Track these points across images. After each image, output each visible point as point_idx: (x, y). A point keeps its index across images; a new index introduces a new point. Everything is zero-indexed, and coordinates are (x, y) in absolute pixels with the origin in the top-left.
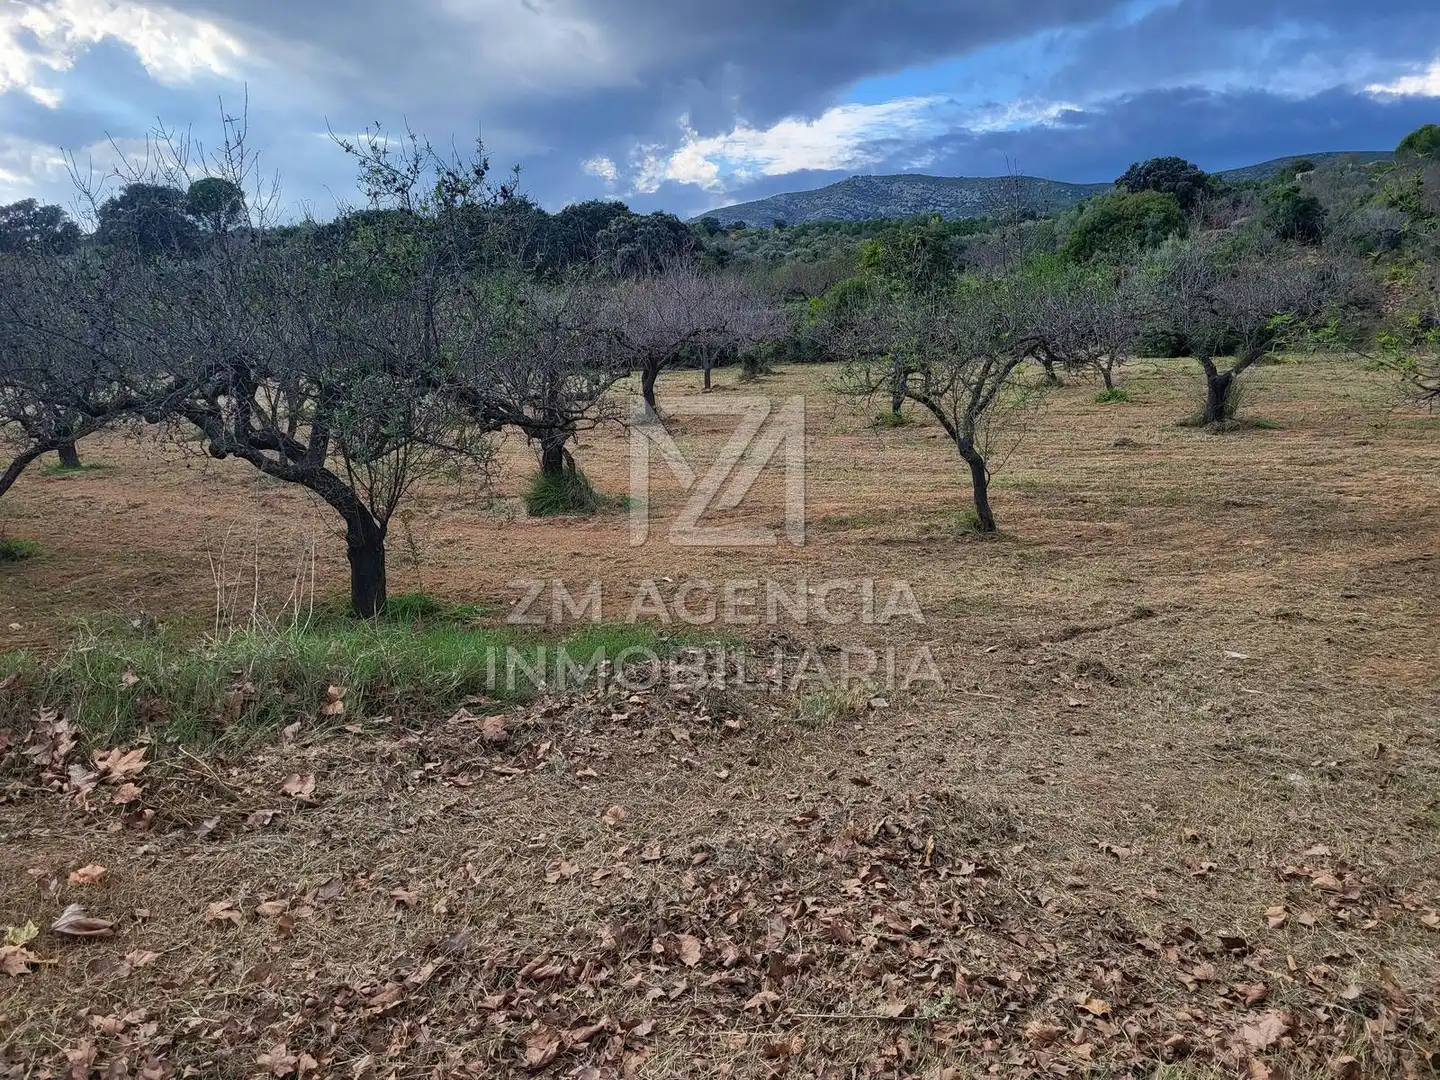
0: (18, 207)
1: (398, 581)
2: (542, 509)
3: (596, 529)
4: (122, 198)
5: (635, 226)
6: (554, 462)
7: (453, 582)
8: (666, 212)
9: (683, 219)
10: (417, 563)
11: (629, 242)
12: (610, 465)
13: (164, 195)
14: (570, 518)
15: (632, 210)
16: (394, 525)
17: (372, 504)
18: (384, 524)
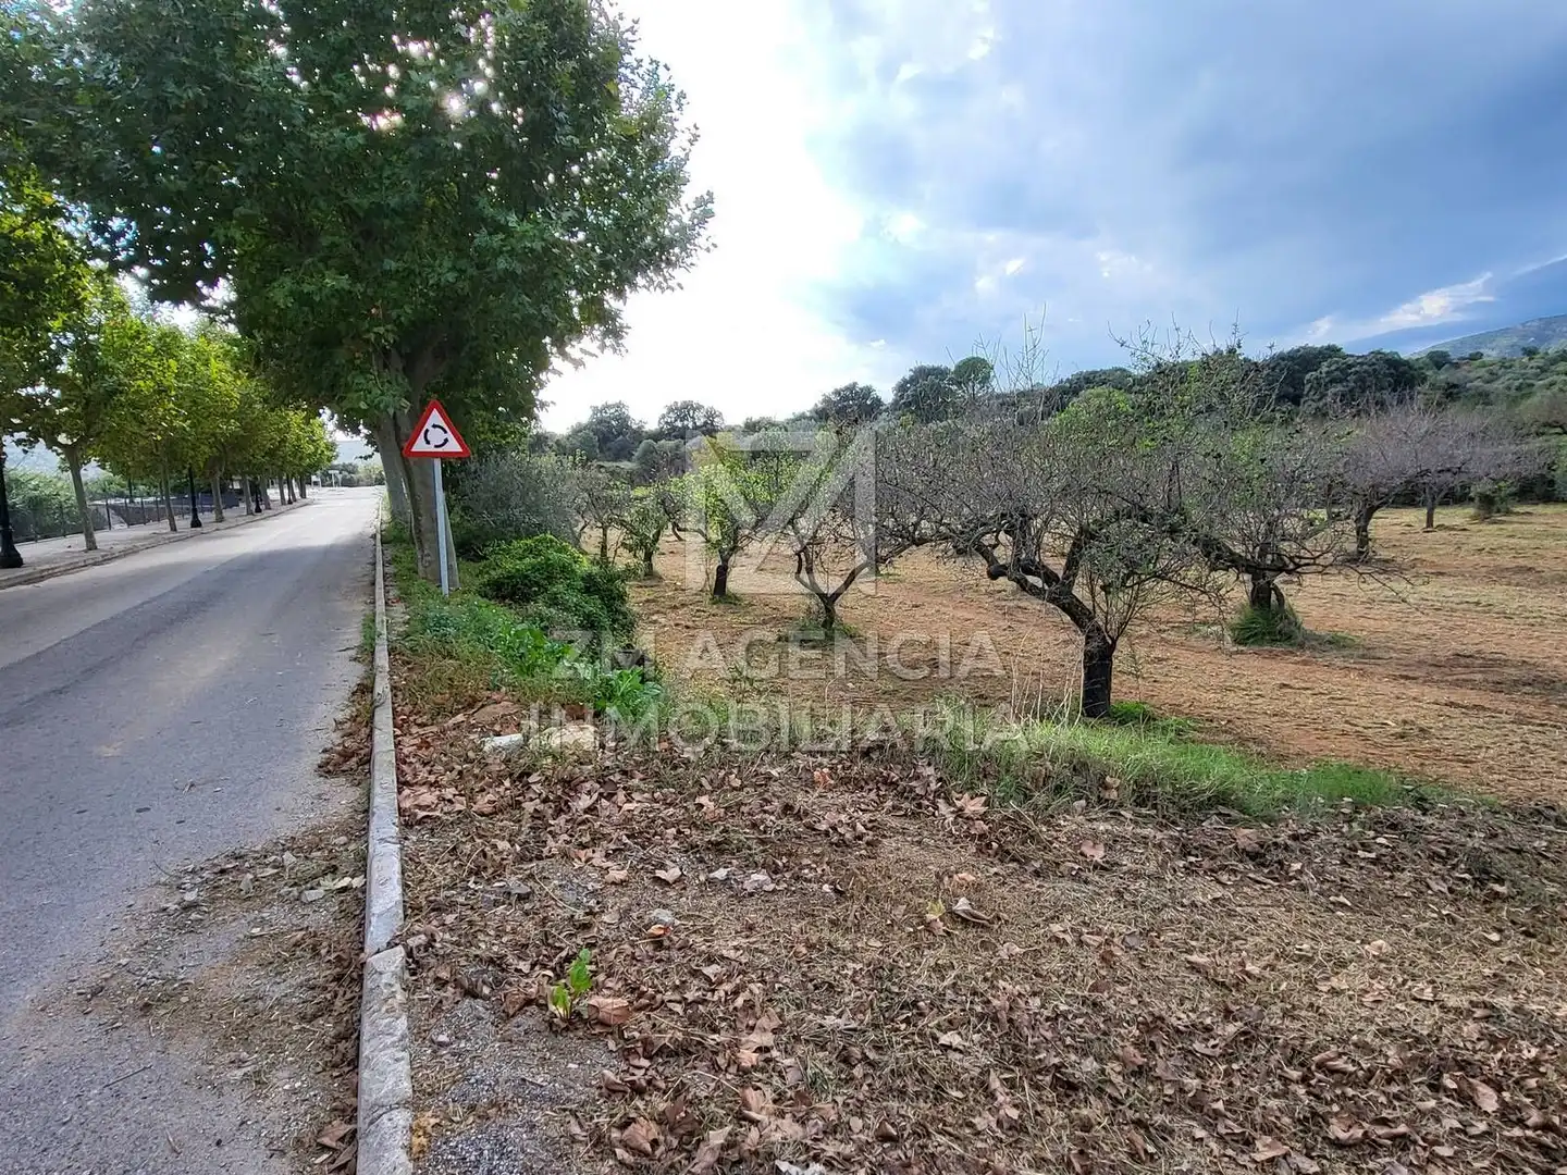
0: (847, 388)
1: (1123, 690)
2: (1248, 638)
3: (1305, 663)
4: (911, 377)
5: (1350, 366)
6: (1262, 597)
7: (1166, 694)
8: (1387, 351)
9: (1404, 356)
10: (1138, 677)
11: (1341, 382)
12: (1317, 602)
13: (940, 373)
14: (1277, 649)
15: (1346, 351)
16: (1122, 642)
17: (1106, 624)
18: (1114, 642)
